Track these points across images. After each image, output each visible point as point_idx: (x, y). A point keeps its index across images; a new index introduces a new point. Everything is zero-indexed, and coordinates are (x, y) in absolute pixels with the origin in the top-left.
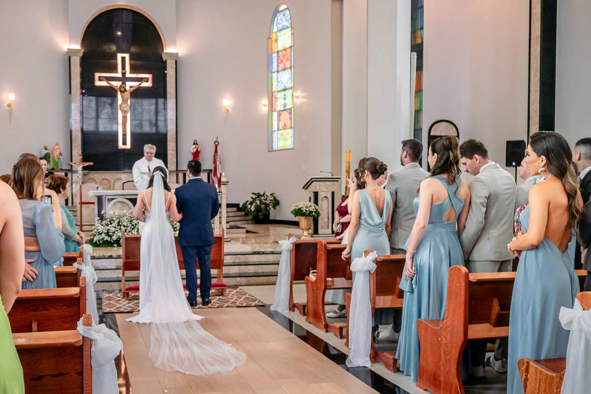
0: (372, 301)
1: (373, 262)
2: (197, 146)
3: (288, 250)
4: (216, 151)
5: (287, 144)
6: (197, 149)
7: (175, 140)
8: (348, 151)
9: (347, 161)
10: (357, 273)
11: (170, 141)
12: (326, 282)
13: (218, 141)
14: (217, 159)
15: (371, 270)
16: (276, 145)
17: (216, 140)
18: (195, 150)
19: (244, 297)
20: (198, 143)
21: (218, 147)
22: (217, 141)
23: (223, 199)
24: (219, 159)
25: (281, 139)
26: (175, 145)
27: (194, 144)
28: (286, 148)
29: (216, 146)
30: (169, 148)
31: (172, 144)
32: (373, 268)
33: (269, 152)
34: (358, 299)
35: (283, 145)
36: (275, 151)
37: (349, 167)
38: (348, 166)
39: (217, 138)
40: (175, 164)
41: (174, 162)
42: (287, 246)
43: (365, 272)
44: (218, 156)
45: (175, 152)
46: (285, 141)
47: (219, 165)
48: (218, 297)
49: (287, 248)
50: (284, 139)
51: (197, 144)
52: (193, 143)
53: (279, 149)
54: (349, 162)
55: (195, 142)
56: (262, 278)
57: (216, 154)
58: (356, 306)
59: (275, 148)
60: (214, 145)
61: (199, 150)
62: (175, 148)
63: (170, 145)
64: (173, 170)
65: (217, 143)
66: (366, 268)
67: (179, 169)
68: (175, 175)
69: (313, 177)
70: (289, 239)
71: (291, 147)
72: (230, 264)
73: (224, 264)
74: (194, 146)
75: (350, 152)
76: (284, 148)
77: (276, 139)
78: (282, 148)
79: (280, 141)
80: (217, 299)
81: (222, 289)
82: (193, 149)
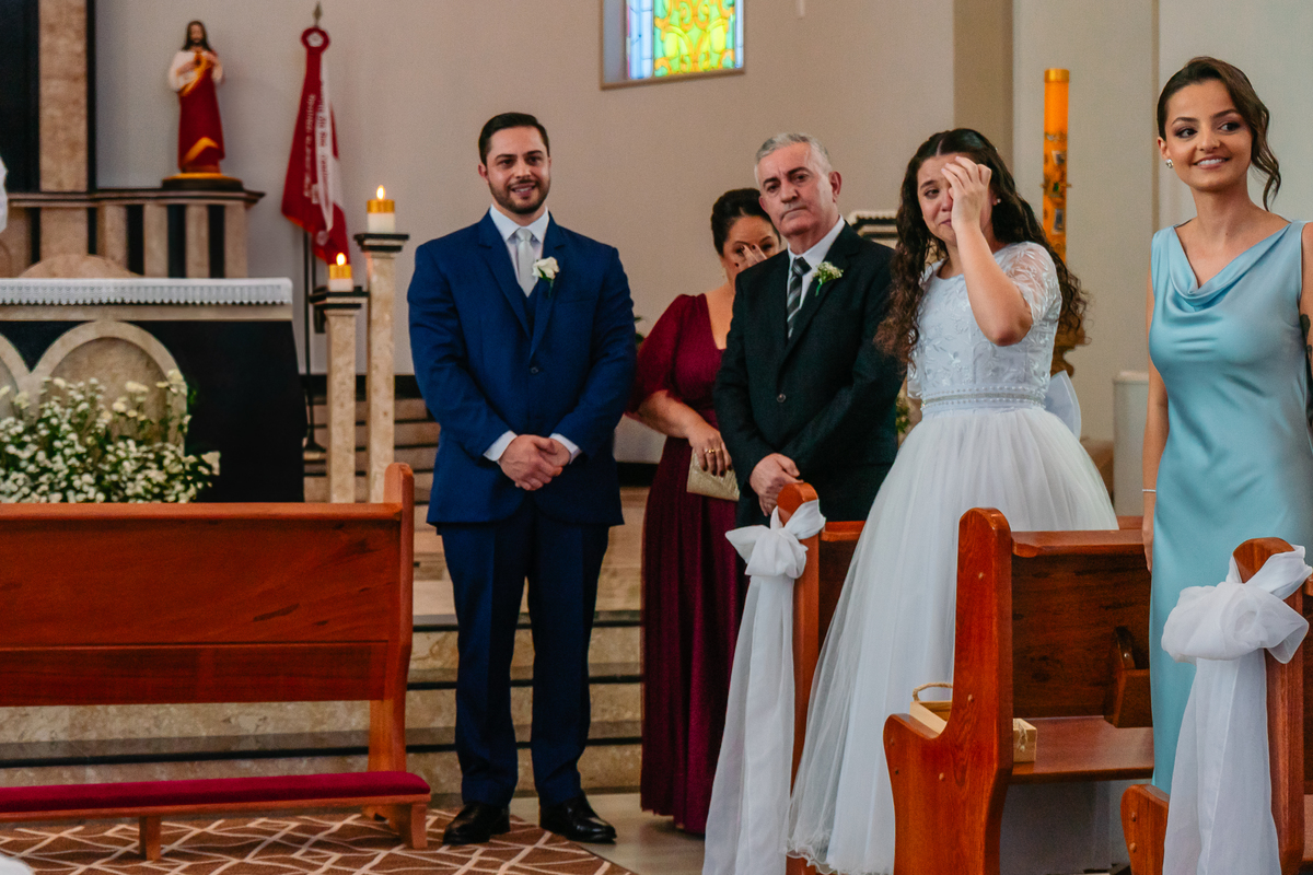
0: (1285, 817)
1: (1290, 601)
2: (205, 54)
3: (785, 575)
4: (312, 84)
5: (705, 47)
6: (208, 73)
7: (79, 20)
8: (1052, 76)
9: (1052, 129)
10: (1199, 662)
11: (52, 28)
12: (1008, 737)
13: (323, 25)
14: (319, 130)
15: (1280, 648)
16: (647, 52)
17: (310, 23)
18: (194, 77)
19: (528, 849)
20: (212, 41)
21: (326, 58)
22: (315, 29)
23: (375, 329)
24: (328, 129)
25: (675, 18)
26: (80, 47)
27: (189, 44)
28: (703, 66)
29: (314, 58)
30: (47, 63)
31: (62, 43)
32: (1291, 638)
33: (605, 88)
34: (1209, 810)
35: (685, 51)
36: (643, 83)
37: (1062, 161)
38: (1054, 153)
39: (318, 13)
40: (82, 155)
41: (73, 146)
42: (777, 555)
43: (1244, 660)
44: (325, 113)
45: (82, 87)
46: (695, 32)
47: (330, 160)
48: (382, 854)
49: (780, 568)
50: (688, 19)
51: (204, 44)
52: (181, 39)
53: (662, 72)
54: (1062, 137)
55: (197, 35)
56: (613, 750)
57: (312, 98)
58: (1198, 848)
59: (641, 68)
60: (303, 51)
61: (217, 75)
62: (80, 68)
63: (53, 51)
64: (68, 187)
65: (315, 41)
66: (1254, 636)
67: (102, 183)
68: (82, 216)
69: (866, 214)
70: (783, 521)
71: (728, 63)
72: (430, 678)
73: (412, 677)
74: (190, 56)
75: (1065, 78)
76: (688, 68)
77: (647, 16)
78: (677, 68)
79: (667, 27)
80: (376, 861)
81: (407, 808)
82: (183, 72)
